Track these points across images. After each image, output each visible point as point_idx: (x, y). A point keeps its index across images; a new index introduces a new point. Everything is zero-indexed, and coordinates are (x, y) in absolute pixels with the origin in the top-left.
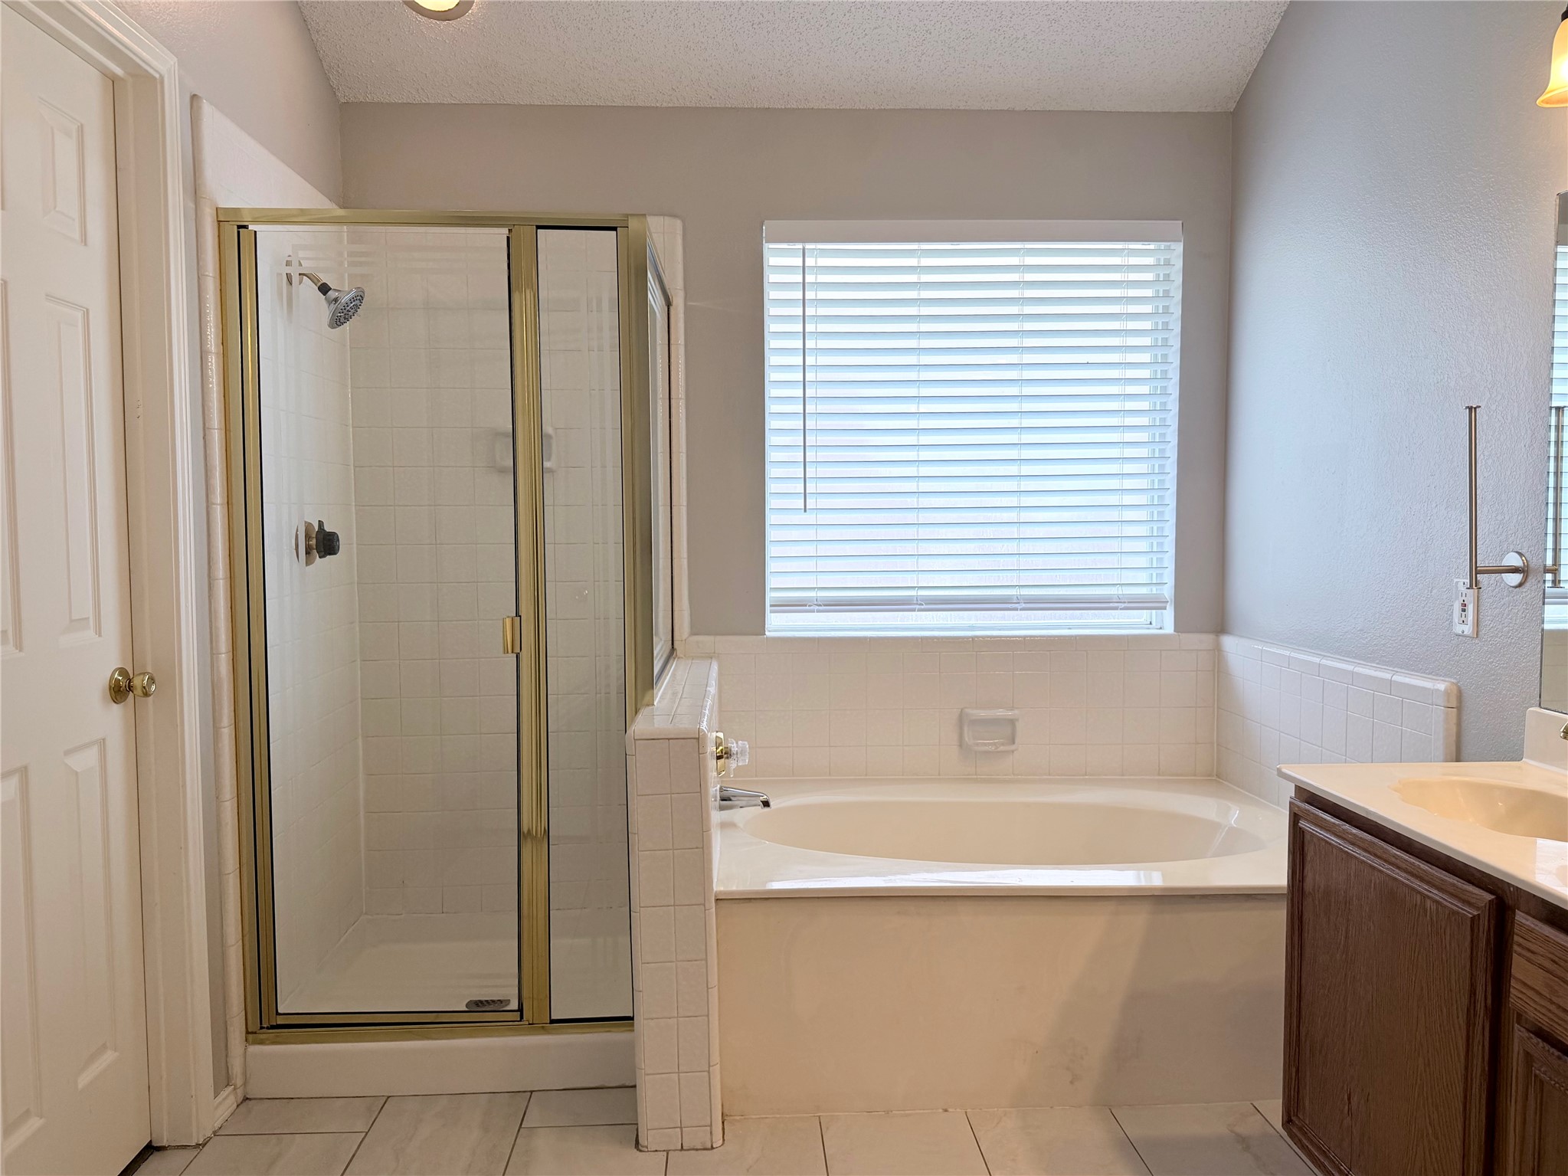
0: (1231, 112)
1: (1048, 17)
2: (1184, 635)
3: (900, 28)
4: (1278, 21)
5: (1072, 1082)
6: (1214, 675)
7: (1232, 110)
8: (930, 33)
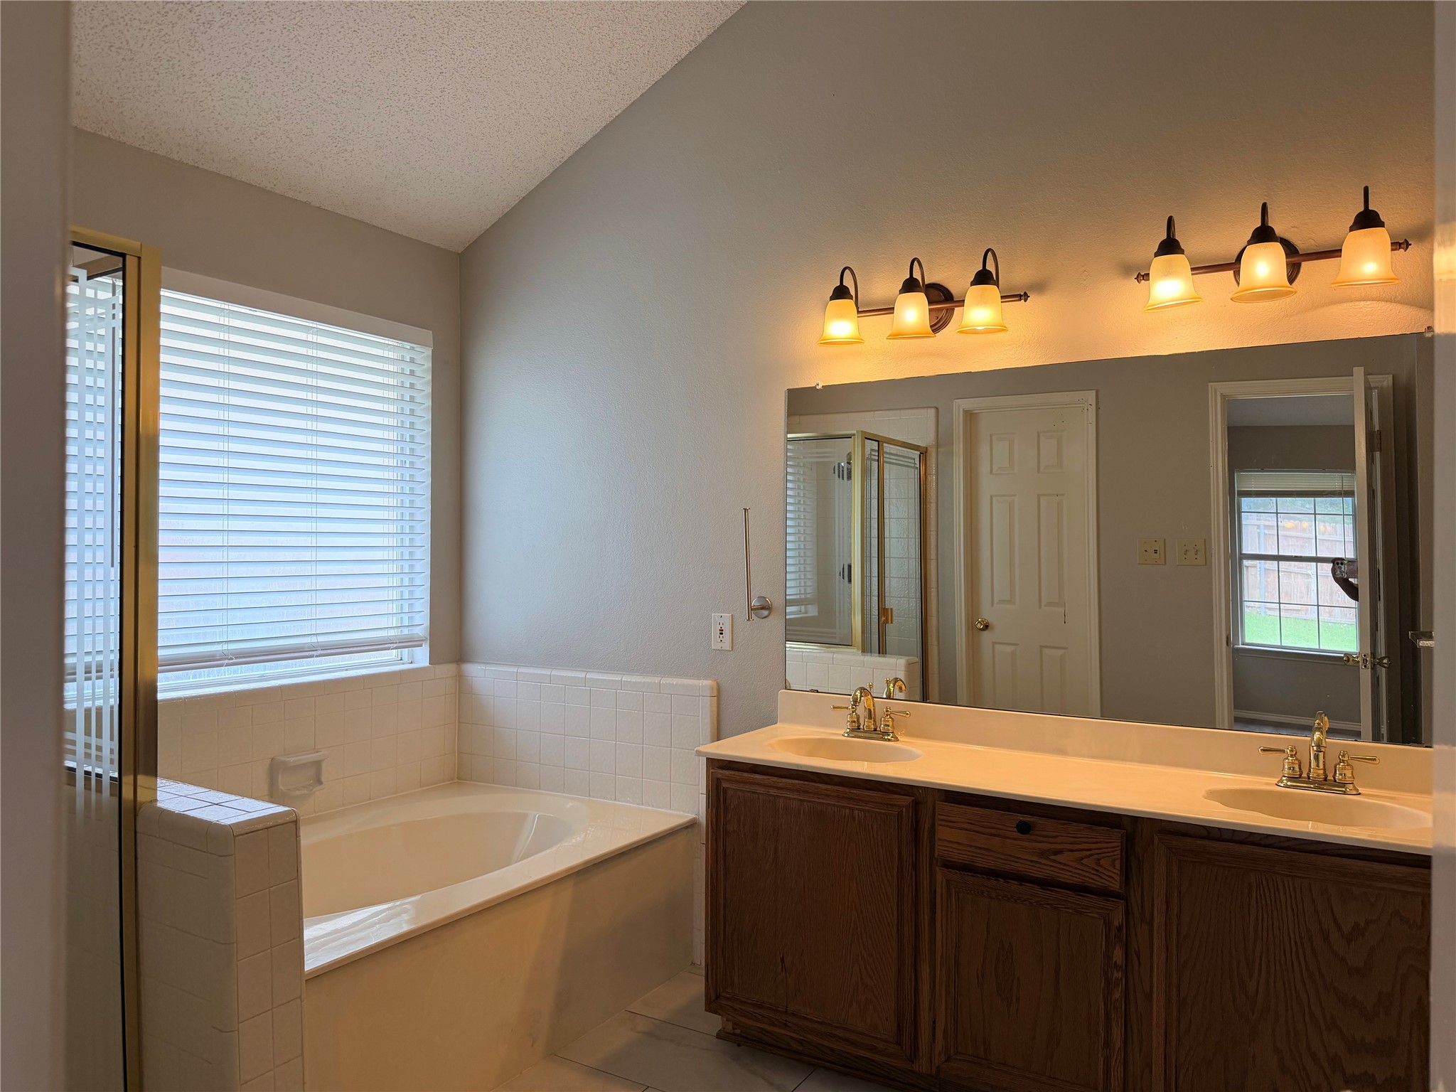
0: (458, 254)
1: (378, 143)
2: (437, 666)
3: (256, 106)
4: (516, 202)
5: (532, 1045)
6: (456, 696)
7: (460, 252)
8: (279, 120)
